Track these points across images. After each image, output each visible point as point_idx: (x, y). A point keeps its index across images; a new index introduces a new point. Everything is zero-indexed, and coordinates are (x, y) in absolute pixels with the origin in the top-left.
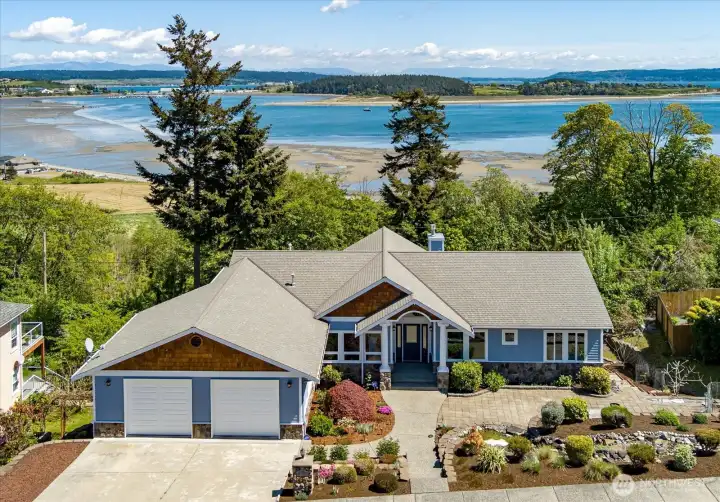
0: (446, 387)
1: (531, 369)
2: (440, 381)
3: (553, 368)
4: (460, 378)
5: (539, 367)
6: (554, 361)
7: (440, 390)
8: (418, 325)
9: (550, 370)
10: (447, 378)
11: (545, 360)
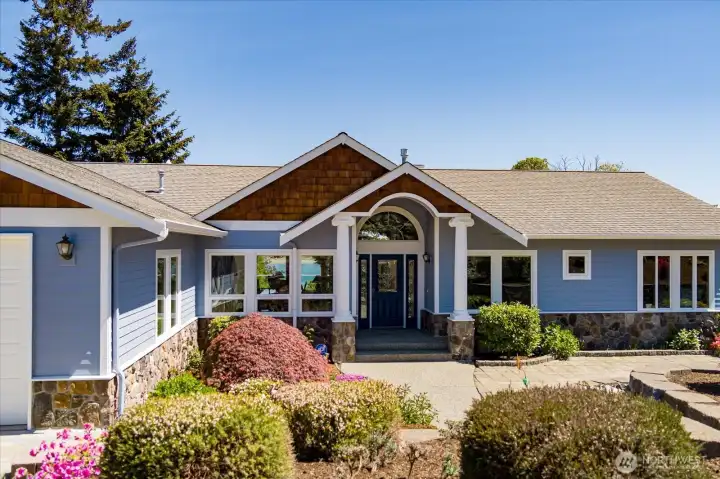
0: (469, 352)
1: (616, 326)
2: (456, 341)
3: (656, 322)
4: (501, 325)
5: (629, 321)
6: (657, 309)
7: (458, 359)
8: (399, 258)
9: (650, 326)
10: (470, 333)
11: (641, 309)
